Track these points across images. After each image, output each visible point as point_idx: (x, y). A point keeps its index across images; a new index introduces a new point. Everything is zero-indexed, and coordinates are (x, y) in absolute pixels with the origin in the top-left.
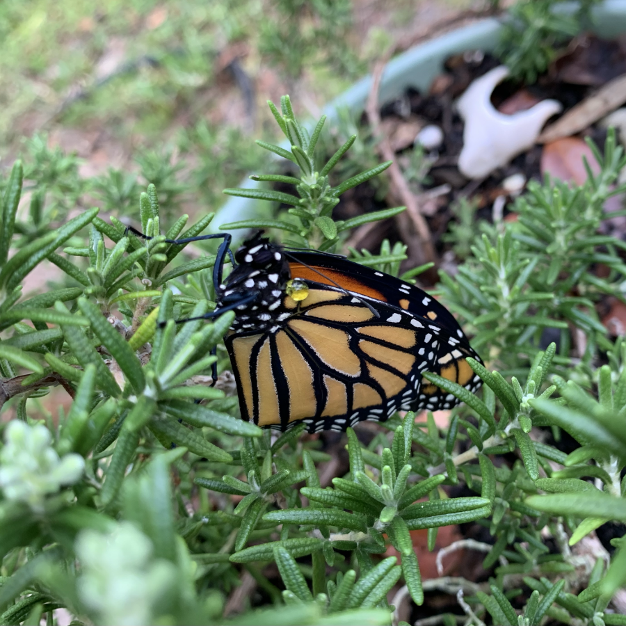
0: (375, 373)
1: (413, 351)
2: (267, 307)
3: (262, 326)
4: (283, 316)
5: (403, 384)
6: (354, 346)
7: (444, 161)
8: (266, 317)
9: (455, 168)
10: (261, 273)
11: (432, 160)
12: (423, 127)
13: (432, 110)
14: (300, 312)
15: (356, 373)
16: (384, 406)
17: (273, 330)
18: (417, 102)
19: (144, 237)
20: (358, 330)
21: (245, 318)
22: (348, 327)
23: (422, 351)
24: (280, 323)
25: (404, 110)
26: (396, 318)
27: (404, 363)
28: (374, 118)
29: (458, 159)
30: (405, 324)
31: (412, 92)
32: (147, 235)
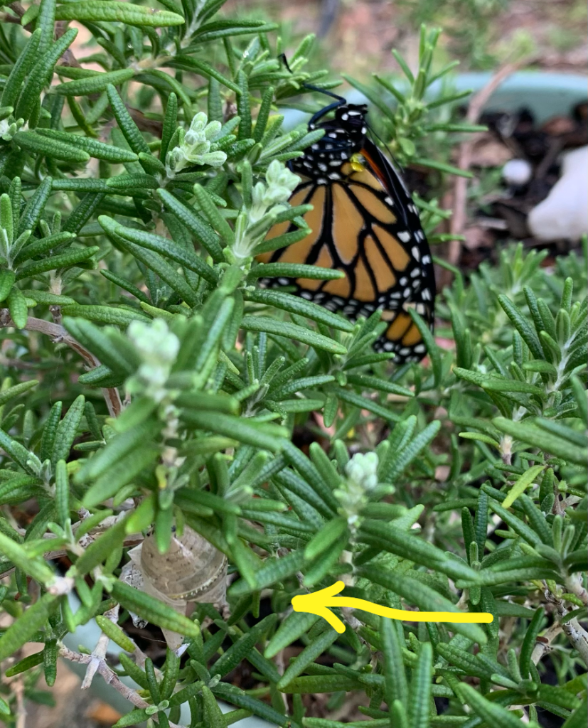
0: (360, 271)
1: (398, 275)
2: (330, 160)
3: (316, 173)
4: (335, 176)
5: (371, 297)
6: (361, 237)
7: (516, 203)
8: (323, 168)
9: (524, 217)
10: (345, 134)
11: (504, 195)
12: (516, 157)
13: (535, 146)
14: (347, 181)
15: (347, 260)
16: (346, 301)
17: (321, 181)
18: (525, 129)
19: (288, 67)
20: (374, 226)
21: (310, 158)
22: (368, 218)
23: (403, 281)
24: (328, 179)
25: (507, 130)
26: (405, 236)
27: (385, 280)
28: (473, 115)
29: (531, 209)
30: (407, 247)
31: (525, 116)
32: (291, 68)
